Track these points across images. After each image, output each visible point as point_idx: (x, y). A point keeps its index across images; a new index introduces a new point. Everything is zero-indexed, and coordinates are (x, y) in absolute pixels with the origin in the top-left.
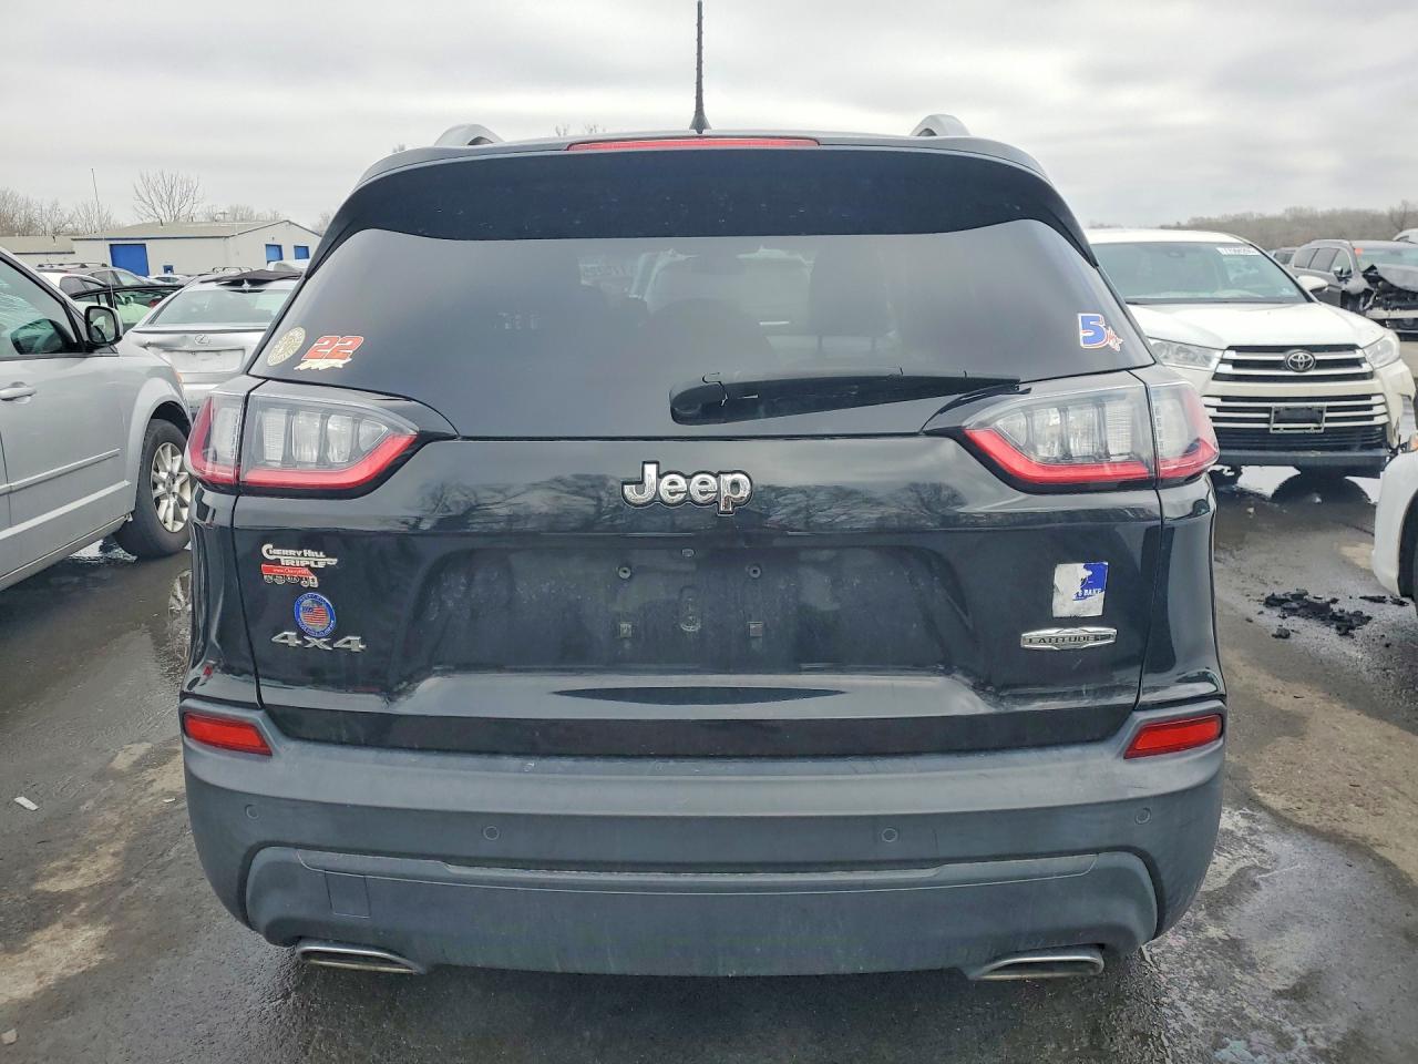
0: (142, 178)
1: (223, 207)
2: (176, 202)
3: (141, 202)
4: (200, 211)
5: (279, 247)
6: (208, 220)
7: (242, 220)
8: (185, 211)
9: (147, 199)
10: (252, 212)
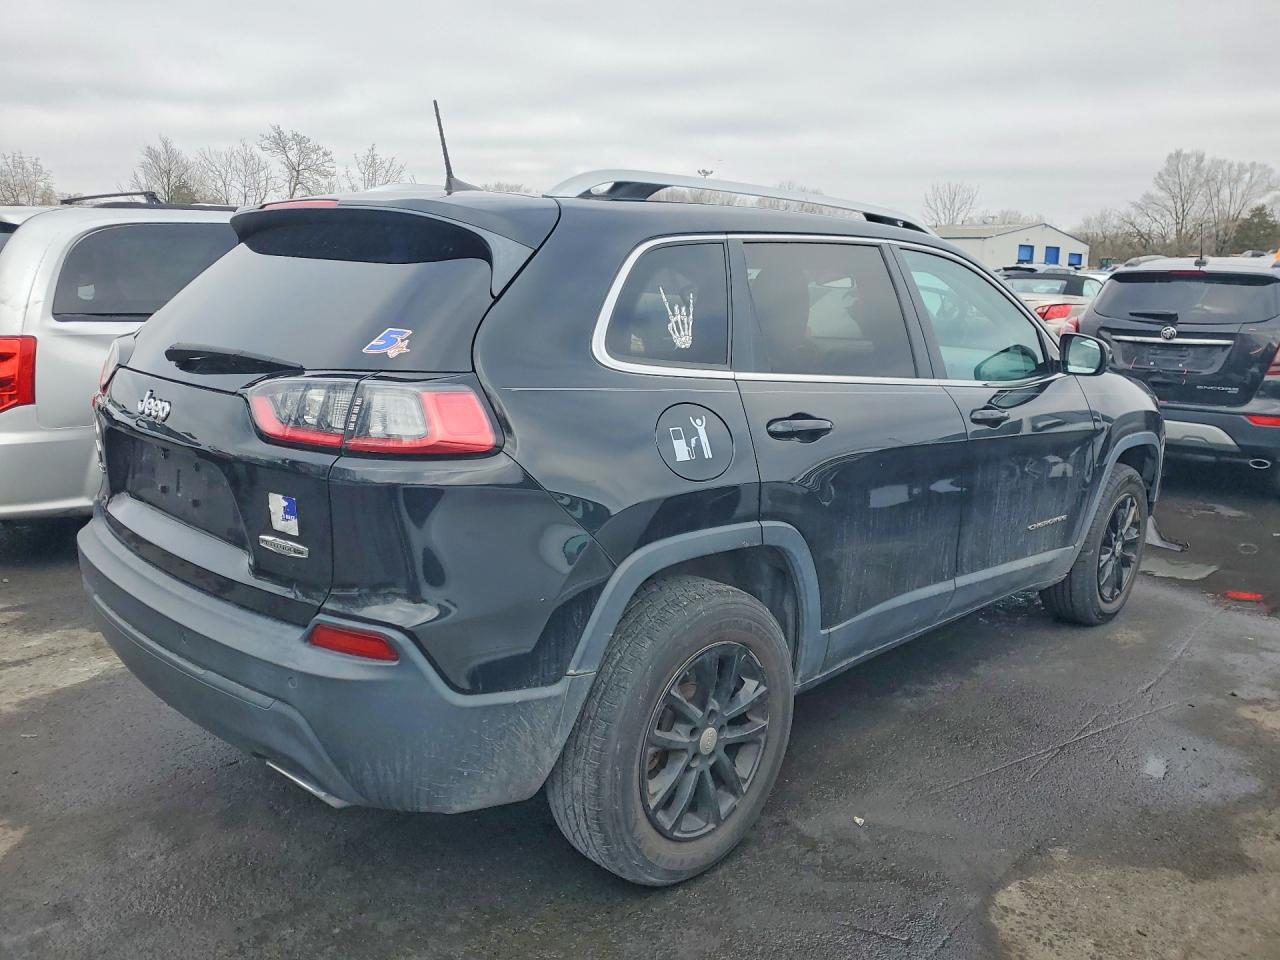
0: (933, 188)
1: (995, 211)
2: (956, 208)
3: (928, 208)
4: (976, 213)
5: (1032, 247)
6: (981, 223)
7: (1009, 223)
8: (961, 216)
9: (933, 206)
10: (1020, 216)
